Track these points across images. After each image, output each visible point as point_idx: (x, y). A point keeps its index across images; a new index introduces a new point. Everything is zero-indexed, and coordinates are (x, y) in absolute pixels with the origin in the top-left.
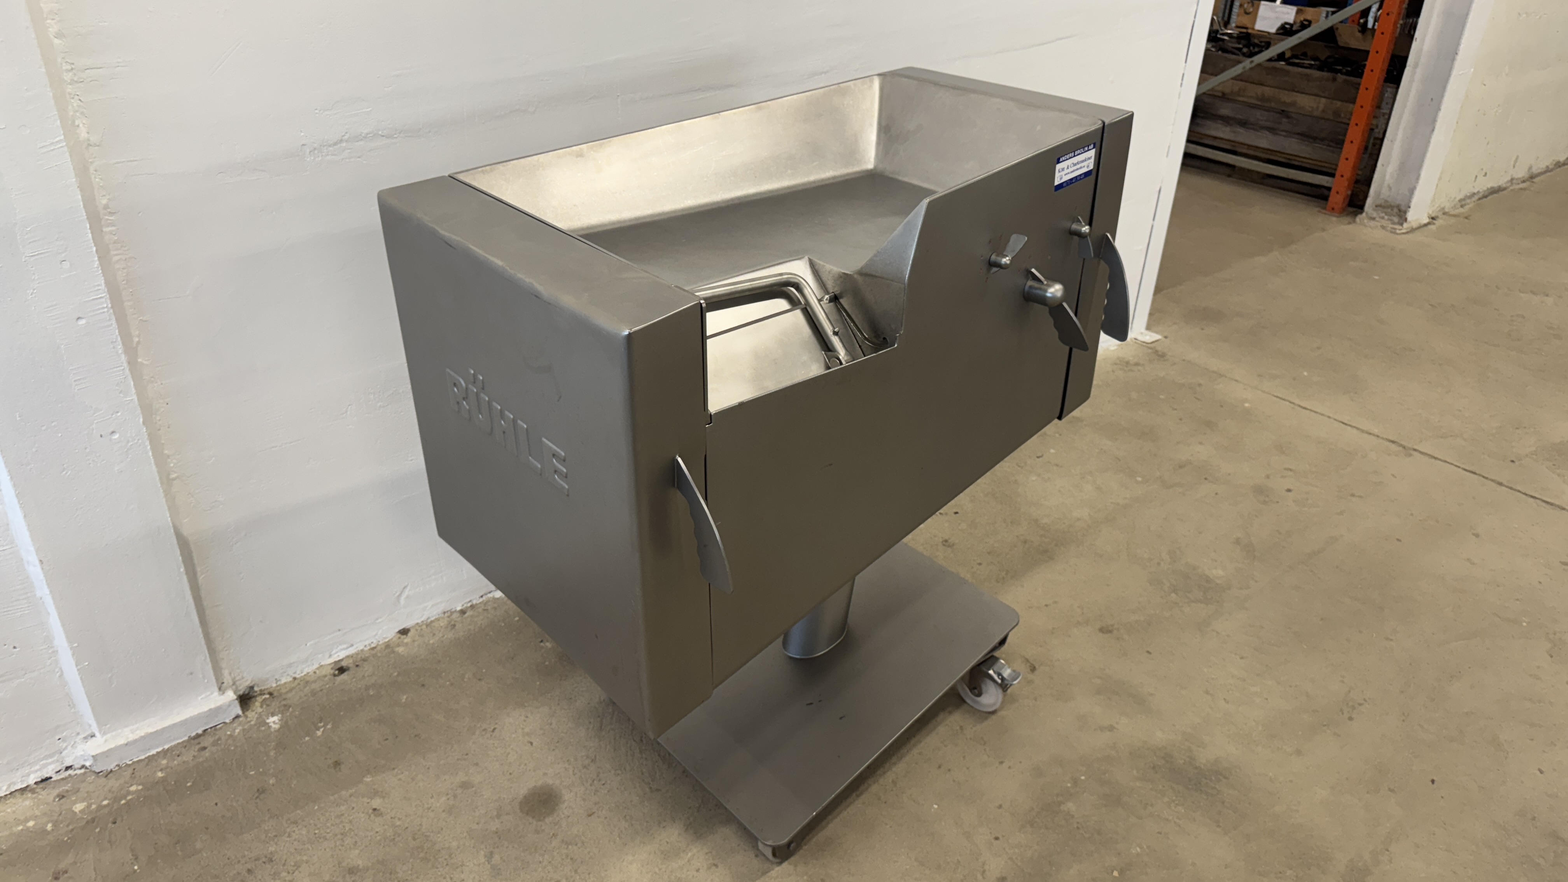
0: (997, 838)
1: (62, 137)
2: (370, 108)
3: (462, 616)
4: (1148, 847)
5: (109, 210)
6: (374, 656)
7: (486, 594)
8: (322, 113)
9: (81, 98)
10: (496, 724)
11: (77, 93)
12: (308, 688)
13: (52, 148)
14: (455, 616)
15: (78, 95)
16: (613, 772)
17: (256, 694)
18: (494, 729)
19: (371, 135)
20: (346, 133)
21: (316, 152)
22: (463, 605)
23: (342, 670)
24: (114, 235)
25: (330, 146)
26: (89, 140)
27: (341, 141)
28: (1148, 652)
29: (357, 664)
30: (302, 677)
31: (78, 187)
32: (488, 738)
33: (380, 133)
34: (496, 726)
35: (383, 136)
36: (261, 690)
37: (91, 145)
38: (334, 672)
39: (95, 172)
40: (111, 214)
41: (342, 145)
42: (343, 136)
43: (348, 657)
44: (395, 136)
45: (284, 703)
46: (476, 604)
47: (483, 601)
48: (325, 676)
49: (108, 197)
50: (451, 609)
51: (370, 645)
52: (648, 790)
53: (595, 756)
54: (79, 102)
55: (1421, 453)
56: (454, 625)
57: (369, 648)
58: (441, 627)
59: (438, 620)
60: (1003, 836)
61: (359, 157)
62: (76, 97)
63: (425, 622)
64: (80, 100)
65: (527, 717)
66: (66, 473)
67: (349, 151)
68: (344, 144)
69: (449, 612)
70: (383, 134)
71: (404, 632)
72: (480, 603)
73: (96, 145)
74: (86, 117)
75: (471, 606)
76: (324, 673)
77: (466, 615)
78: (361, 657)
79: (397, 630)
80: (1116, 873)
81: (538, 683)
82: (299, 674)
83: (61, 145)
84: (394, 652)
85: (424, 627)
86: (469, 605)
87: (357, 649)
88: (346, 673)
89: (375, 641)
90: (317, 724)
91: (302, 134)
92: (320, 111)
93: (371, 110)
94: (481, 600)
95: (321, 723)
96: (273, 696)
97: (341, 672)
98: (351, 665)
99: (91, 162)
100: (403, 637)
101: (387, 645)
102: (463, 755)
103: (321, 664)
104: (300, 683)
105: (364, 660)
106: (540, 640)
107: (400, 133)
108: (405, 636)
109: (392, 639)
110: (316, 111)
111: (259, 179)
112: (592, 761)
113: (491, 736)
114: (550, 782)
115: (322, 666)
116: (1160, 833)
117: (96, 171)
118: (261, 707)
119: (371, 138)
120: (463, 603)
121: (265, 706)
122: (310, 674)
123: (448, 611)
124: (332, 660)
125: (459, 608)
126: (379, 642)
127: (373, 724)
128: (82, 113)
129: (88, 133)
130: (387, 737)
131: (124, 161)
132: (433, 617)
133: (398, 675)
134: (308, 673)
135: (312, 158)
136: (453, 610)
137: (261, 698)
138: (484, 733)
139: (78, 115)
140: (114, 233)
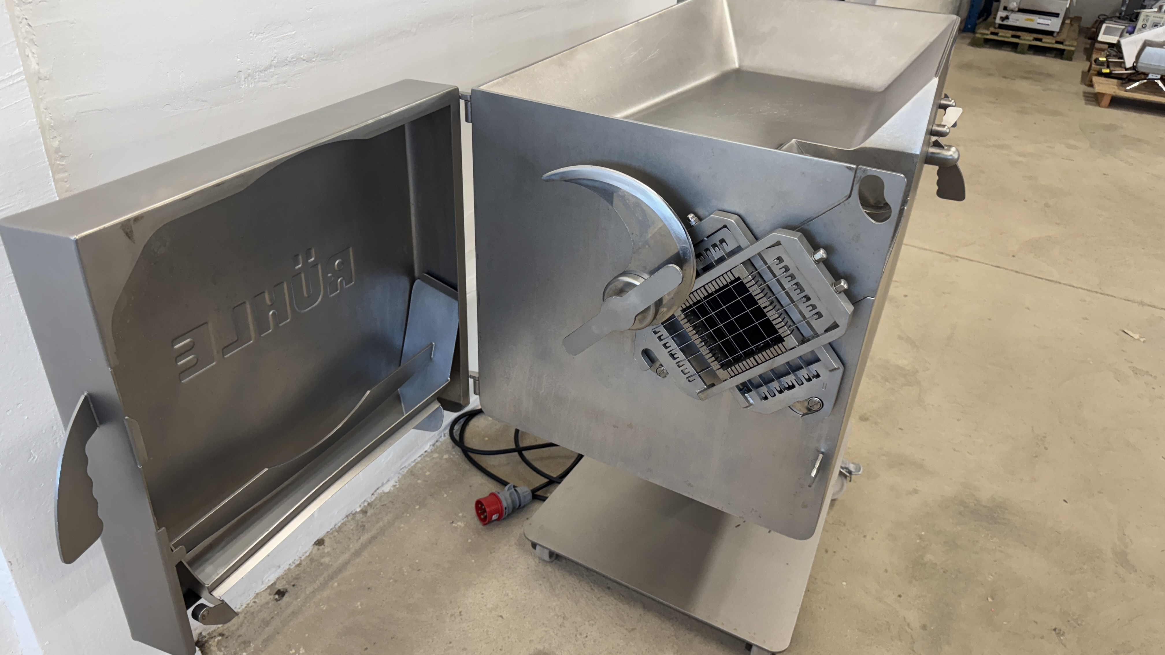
0: (900, 596)
1: (22, 69)
2: (295, 30)
3: (366, 516)
4: (996, 573)
5: (60, 154)
6: (304, 571)
7: (375, 491)
8: (256, 37)
9: (30, 23)
10: (459, 607)
11: (26, 17)
12: (257, 619)
13: (11, 83)
14: (359, 516)
15: (26, 19)
16: (586, 623)
17: (206, 639)
18: (460, 612)
19: (295, 59)
20: (275, 58)
21: (250, 78)
22: (360, 506)
23: (281, 593)
24: (66, 182)
25: (261, 72)
26: (39, 73)
27: (270, 66)
28: (901, 429)
29: (292, 584)
30: (243, 610)
31: (39, 128)
32: (460, 623)
33: (302, 56)
34: (460, 609)
35: (304, 60)
36: (209, 634)
37: (41, 79)
38: (274, 598)
39: (45, 111)
40: (62, 157)
41: (271, 70)
42: (272, 61)
43: (278, 579)
44: (314, 59)
45: (240, 640)
46: (372, 502)
47: (376, 497)
48: (267, 603)
49: (59, 139)
50: (352, 511)
51: (293, 563)
52: (625, 631)
53: (564, 614)
54: (27, 27)
55: (961, 258)
56: (364, 526)
57: (294, 565)
58: (352, 530)
59: (344, 524)
60: (903, 593)
61: (285, 83)
62: (24, 21)
63: (334, 529)
64: (29, 25)
65: (482, 594)
66: (33, 459)
67: (277, 76)
68: (272, 70)
69: (351, 515)
70: (304, 58)
71: (320, 543)
72: (375, 500)
73: (46, 78)
74: (36, 45)
75: (369, 504)
76: (264, 601)
77: (369, 514)
78: (292, 576)
79: (313, 543)
80: (990, 600)
81: (473, 561)
82: (240, 608)
83: (20, 79)
84: (321, 564)
85: (336, 534)
86: (366, 504)
87: (284, 570)
88: (287, 595)
89: (297, 558)
90: (289, 652)
91: (239, 60)
92: (254, 34)
93: (295, 33)
94: (374, 498)
95: (291, 650)
96: (225, 636)
97: (281, 596)
98: (287, 586)
99: (41, 99)
100: (321, 547)
101: (311, 559)
102: (447, 644)
103: (256, 593)
104: (246, 616)
105: (297, 578)
106: (451, 522)
107: (317, 57)
108: (323, 546)
109: (312, 552)
110: (251, 35)
111: (200, 110)
112: (564, 618)
113: (461, 619)
114: (540, 647)
115: (257, 594)
116: (995, 561)
117: (46, 109)
118: (220, 651)
119: (295, 62)
120: (360, 503)
121: (223, 649)
122: (250, 605)
123: (349, 514)
124: (264, 587)
125: (358, 510)
126: (301, 557)
127: (344, 637)
128: (31, 40)
129: (38, 64)
130: (366, 647)
131: (75, 96)
132: (338, 523)
133: (339, 585)
134: (248, 604)
135: (246, 85)
136: (354, 512)
137: (214, 641)
138: (453, 618)
139: (26, 43)
140: (66, 180)
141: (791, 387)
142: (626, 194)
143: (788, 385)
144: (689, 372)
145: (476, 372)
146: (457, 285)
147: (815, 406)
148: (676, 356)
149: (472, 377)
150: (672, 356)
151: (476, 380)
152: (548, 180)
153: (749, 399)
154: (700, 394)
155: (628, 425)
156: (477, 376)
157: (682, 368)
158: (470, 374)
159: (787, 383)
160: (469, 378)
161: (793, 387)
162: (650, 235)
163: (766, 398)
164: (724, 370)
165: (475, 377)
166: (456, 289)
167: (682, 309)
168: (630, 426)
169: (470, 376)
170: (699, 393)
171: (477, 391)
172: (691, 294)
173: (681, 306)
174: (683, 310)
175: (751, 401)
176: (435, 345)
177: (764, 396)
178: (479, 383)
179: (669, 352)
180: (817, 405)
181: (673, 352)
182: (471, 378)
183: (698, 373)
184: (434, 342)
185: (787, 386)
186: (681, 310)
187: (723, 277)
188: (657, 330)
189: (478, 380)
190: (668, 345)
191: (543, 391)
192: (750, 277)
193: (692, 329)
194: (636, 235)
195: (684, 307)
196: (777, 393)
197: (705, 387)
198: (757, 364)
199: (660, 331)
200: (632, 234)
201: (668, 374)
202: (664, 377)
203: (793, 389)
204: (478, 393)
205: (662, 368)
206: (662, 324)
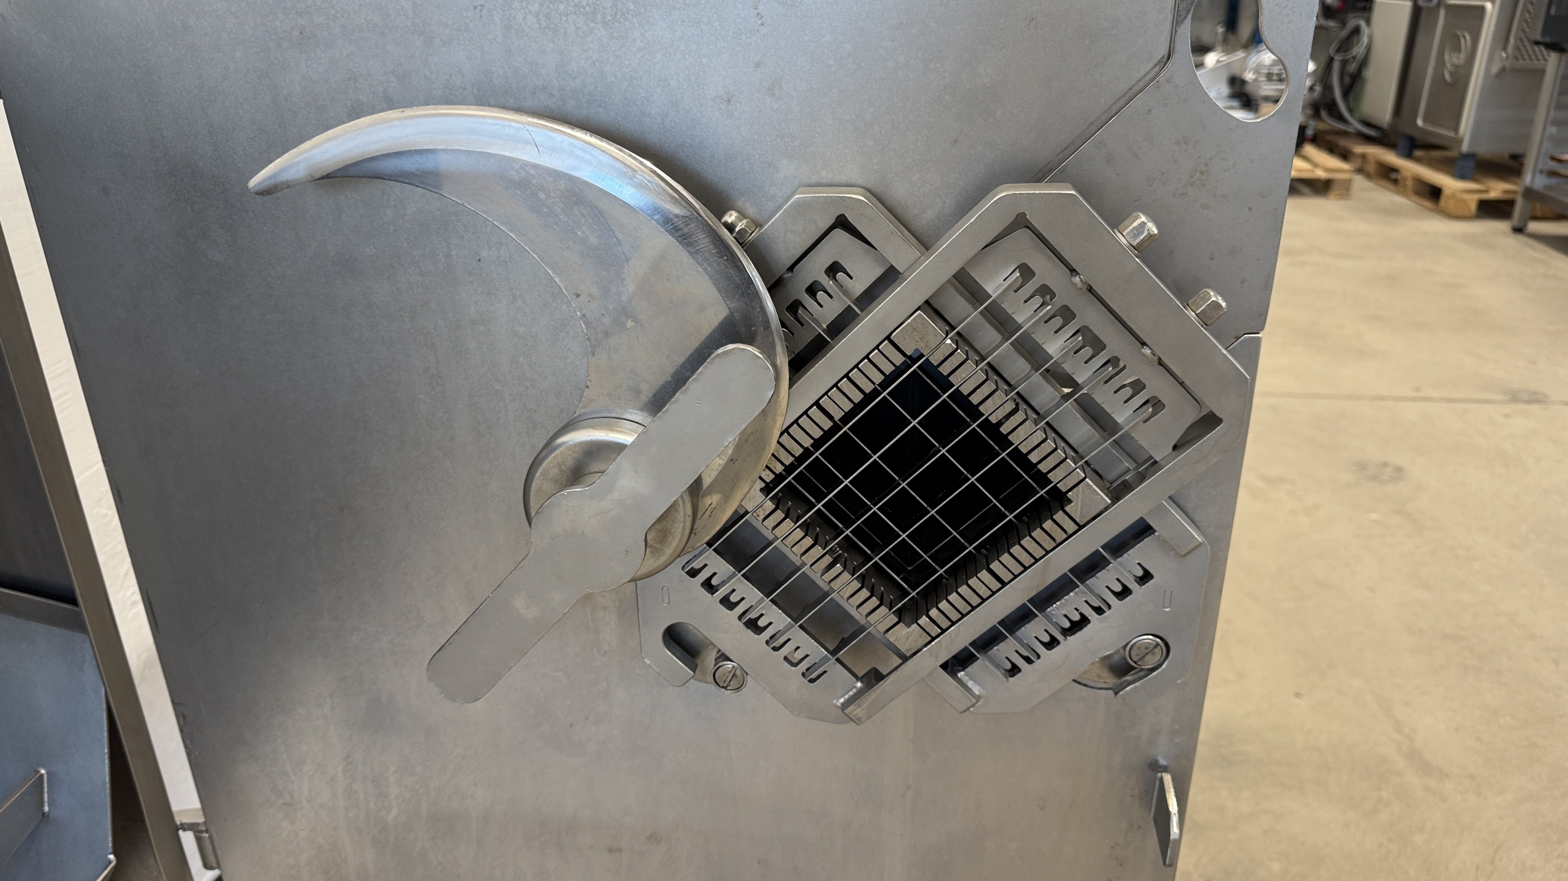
141: (1079, 625)
142: (532, 172)
143: (1071, 621)
144: (807, 656)
145: (195, 810)
146: (73, 592)
147: (1149, 657)
148: (762, 623)
149: (185, 827)
150: (753, 625)
151: (201, 832)
152: (267, 192)
153: (970, 684)
154: (852, 707)
155: (649, 838)
156: (201, 820)
157: (784, 651)
158: (178, 820)
159: (1066, 616)
160: (181, 832)
161: (1084, 621)
162: (631, 287)
163: (1014, 670)
164: (909, 626)
165: (197, 824)
166: (74, 602)
167: (763, 485)
168: (654, 838)
169: (182, 824)
170: (845, 706)
171: (212, 860)
172: (782, 434)
173: (761, 478)
174: (767, 489)
175: (976, 690)
176: (48, 773)
177: (1009, 666)
178: (210, 837)
179: (740, 618)
180: (1154, 654)
181: (753, 615)
182: (184, 830)
183: (833, 653)
184: (44, 767)
185: (1067, 625)
186: (762, 490)
187: (870, 361)
188: (696, 565)
189: (207, 831)
190: (734, 598)
191: (394, 812)
192: (948, 341)
193: (803, 534)
194: (590, 295)
195: (769, 477)
196: (1041, 649)
197: (859, 684)
198: (1000, 586)
199: (705, 565)
200: (578, 296)
201: (747, 674)
202: (738, 689)
203: (1085, 629)
204: (214, 865)
205: (729, 665)
206: (710, 544)
